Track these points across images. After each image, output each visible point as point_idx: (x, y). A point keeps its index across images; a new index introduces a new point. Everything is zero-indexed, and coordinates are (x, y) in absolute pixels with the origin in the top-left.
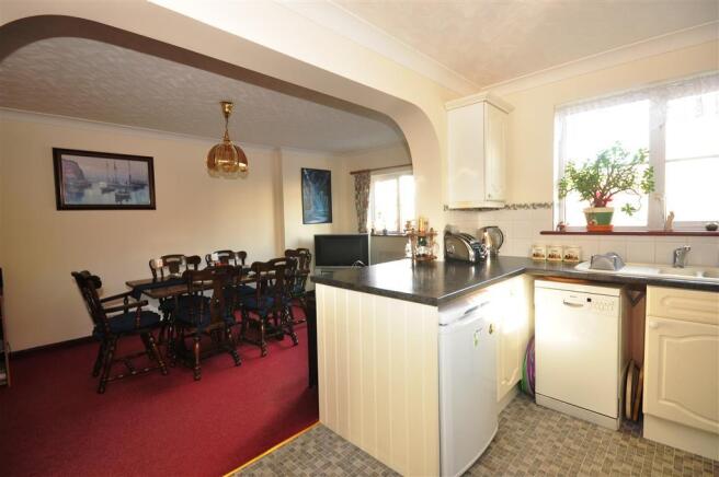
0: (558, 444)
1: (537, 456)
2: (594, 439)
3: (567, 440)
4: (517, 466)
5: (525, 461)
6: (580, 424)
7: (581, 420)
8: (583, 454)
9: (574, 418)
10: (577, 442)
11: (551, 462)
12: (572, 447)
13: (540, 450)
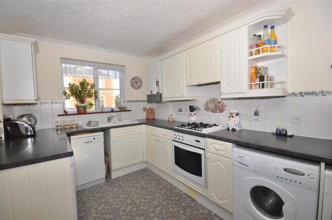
0: (95, 199)
1: (94, 207)
2: (103, 189)
3: (96, 195)
4: (92, 216)
5: (92, 212)
6: (95, 188)
7: (93, 187)
8: (104, 195)
9: (91, 188)
10: (99, 193)
11: (99, 205)
12: (100, 195)
13: (92, 205)
